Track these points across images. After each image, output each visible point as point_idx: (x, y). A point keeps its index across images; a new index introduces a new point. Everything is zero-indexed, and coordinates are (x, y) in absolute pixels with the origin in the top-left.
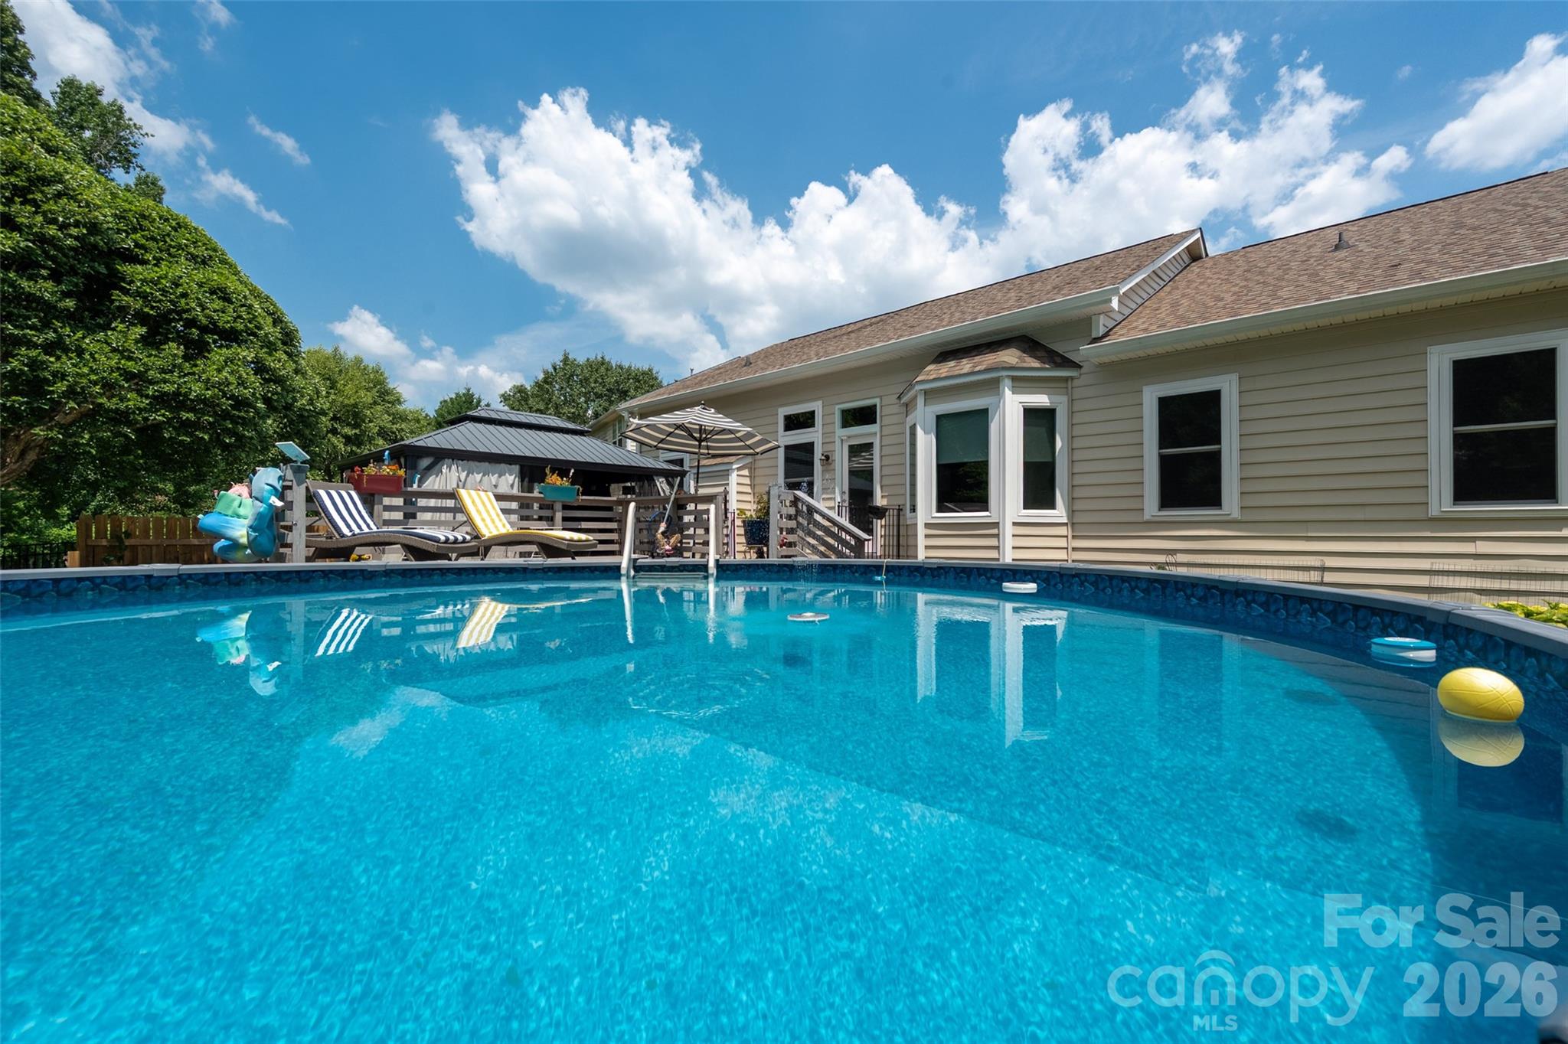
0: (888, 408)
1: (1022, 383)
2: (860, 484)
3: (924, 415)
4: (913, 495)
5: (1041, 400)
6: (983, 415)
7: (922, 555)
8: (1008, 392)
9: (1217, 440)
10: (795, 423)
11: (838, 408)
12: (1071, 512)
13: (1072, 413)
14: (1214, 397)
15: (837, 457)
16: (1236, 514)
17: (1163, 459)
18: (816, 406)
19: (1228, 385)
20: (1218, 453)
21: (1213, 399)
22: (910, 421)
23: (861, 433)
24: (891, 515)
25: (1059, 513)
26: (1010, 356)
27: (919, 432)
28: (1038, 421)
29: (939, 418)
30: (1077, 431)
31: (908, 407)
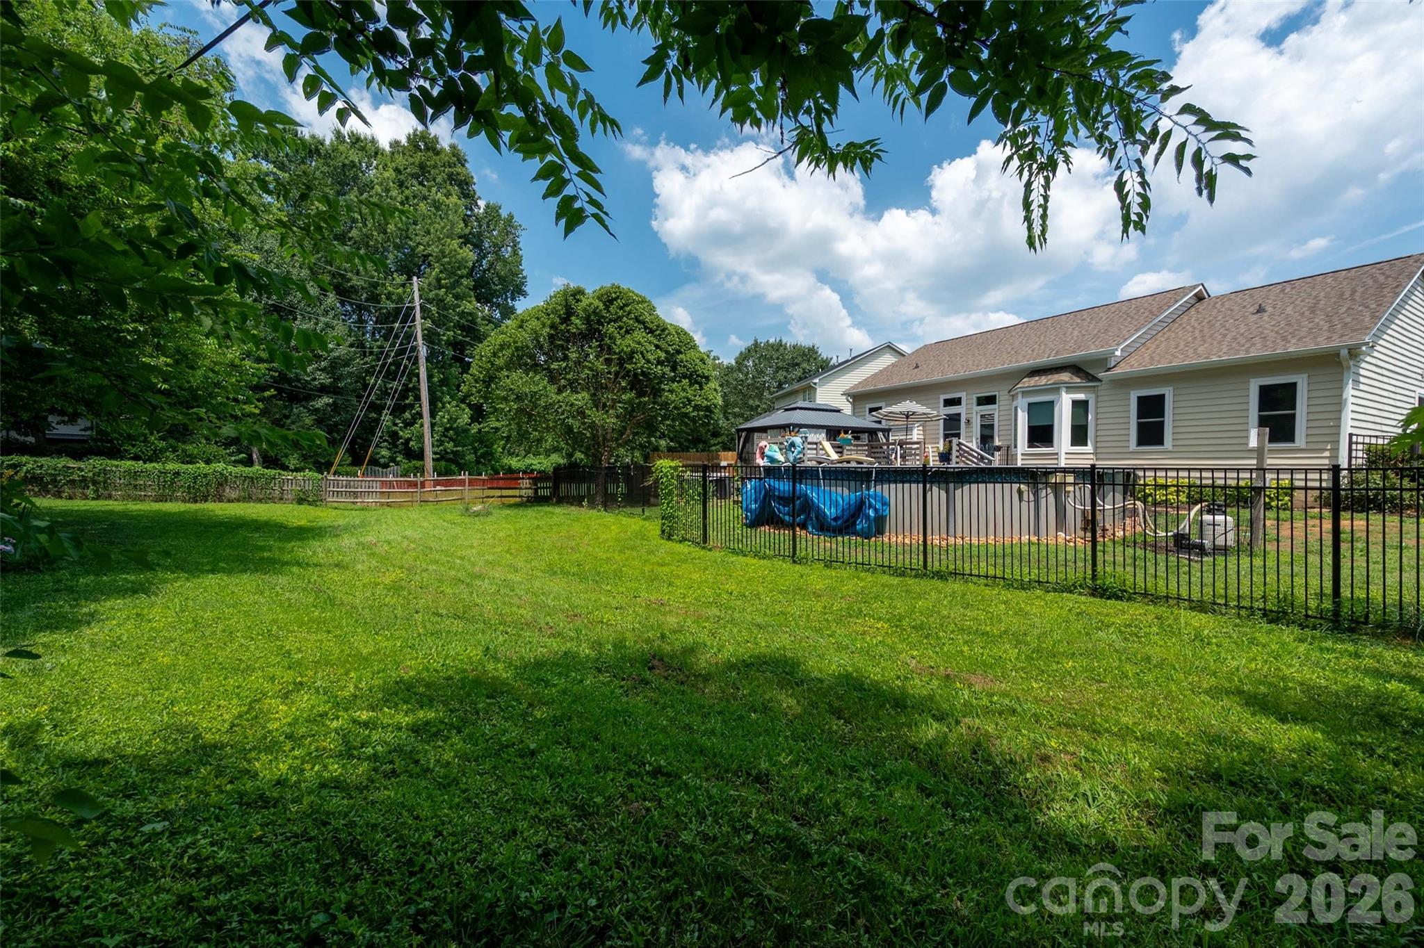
0: (1003, 397)
1: (1071, 388)
2: (987, 432)
3: (1022, 403)
4: (1016, 440)
5: (1081, 396)
6: (1052, 403)
7: (1019, 465)
8: (1064, 394)
9: (1163, 416)
10: (949, 403)
11: (974, 397)
12: (1096, 448)
13: (1097, 402)
14: (1163, 396)
15: (974, 420)
16: (1170, 448)
17: (1140, 425)
18: (963, 395)
19: (1168, 392)
20: (1163, 422)
21: (1161, 398)
22: (1015, 404)
23: (986, 409)
24: (1003, 451)
25: (1089, 448)
26: (1065, 377)
27: (1020, 412)
28: (1080, 407)
29: (1030, 404)
30: (1100, 410)
31: (1014, 397)
